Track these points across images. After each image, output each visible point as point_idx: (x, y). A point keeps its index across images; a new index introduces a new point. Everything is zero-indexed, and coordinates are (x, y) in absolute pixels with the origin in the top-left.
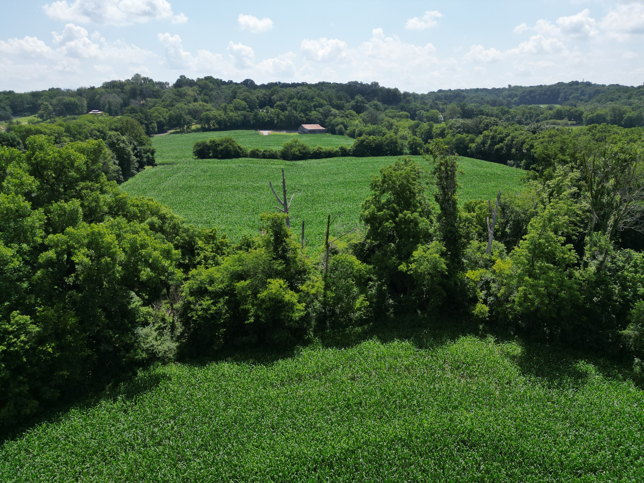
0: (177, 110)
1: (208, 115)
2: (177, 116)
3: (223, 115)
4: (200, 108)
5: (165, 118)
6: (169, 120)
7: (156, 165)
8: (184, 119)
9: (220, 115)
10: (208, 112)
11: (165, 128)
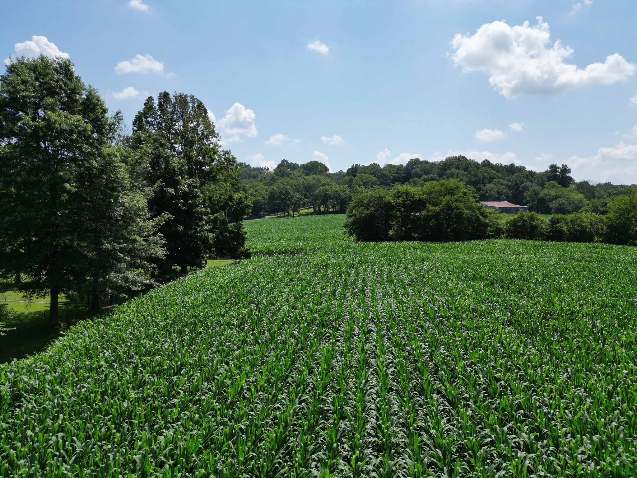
0: (282, 186)
1: (327, 190)
2: (280, 193)
3: (348, 190)
4: (315, 181)
5: (263, 197)
6: (269, 199)
7: (247, 255)
8: (292, 197)
9: (344, 191)
10: (327, 187)
11: (262, 213)
